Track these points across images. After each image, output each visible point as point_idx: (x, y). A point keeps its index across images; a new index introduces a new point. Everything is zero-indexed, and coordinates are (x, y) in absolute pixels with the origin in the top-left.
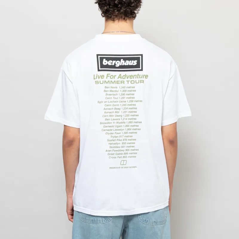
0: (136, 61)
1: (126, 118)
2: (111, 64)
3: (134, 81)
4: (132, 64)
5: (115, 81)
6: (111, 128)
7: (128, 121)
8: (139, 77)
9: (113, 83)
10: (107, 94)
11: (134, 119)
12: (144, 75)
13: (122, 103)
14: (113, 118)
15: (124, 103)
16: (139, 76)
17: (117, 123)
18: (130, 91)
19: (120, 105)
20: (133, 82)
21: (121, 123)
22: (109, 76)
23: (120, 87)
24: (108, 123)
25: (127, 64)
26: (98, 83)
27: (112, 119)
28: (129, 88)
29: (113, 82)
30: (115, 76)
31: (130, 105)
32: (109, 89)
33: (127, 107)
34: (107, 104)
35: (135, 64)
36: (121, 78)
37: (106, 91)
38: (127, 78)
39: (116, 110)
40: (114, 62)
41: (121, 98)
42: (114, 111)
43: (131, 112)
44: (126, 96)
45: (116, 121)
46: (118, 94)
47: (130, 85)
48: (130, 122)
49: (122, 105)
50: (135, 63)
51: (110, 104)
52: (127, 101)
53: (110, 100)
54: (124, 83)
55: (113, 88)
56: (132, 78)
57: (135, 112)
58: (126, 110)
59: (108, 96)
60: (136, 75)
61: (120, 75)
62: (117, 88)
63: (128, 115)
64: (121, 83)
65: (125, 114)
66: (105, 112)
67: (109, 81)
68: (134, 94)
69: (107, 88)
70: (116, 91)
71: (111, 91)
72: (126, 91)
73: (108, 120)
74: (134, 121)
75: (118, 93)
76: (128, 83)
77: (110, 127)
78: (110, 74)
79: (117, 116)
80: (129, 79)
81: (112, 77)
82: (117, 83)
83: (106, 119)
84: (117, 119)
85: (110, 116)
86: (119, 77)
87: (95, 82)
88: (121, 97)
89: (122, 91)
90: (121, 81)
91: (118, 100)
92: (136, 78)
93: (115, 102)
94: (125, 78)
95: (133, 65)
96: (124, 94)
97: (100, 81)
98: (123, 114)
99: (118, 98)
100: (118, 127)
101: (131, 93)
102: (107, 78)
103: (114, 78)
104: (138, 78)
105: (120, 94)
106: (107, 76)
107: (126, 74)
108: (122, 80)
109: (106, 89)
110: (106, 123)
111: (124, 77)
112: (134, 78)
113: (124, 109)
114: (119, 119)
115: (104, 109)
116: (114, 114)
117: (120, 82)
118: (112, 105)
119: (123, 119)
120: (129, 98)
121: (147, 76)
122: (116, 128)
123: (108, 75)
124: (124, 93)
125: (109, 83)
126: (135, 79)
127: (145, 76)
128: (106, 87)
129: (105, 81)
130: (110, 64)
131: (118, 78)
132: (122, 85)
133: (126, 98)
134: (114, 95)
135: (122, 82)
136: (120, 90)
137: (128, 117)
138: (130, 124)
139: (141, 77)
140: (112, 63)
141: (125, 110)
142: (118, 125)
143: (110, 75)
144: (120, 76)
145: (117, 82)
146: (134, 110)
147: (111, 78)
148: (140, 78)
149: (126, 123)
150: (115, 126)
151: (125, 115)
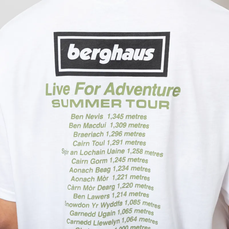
0: (153, 50)
1: (124, 190)
2: (88, 58)
3: (145, 101)
4: (140, 58)
5: (97, 101)
6: (89, 219)
7: (129, 198)
8: (156, 93)
9: (92, 106)
10: (76, 134)
11: (145, 195)
12: (170, 89)
13: (114, 156)
14: (92, 193)
15: (119, 155)
16: (157, 90)
17: (103, 205)
18: (135, 126)
19: (109, 160)
20: (141, 104)
21: (113, 204)
22: (82, 88)
23: (109, 115)
24: (81, 205)
25: (130, 59)
26: (59, 104)
27: (90, 197)
28: (133, 117)
29: (92, 103)
30: (97, 87)
31: (135, 160)
32: (81, 122)
33: (126, 164)
34: (78, 157)
35: (150, 57)
36: (113, 94)
37: (75, 126)
38: (129, 93)
39: (100, 174)
40: (96, 51)
41: (111, 142)
42: (95, 175)
43: (137, 177)
44: (125, 138)
45: (99, 201)
46: (105, 134)
47: (134, 110)
48: (134, 202)
49: (114, 160)
50: (148, 54)
51: (84, 158)
52: (126, 151)
53: (84, 149)
54: (120, 106)
55: (91, 117)
56: (140, 94)
57: (145, 178)
58: (125, 172)
59: (80, 139)
60: (150, 87)
61: (111, 84)
62: (101, 117)
63: (130, 185)
64: (113, 105)
65: (121, 182)
66: (73, 179)
67: (81, 101)
68: (144, 135)
69: (77, 117)
70: (99, 125)
71: (86, 126)
72: (124, 125)
73: (80, 197)
74: (143, 199)
75: (104, 130)
76: (130, 106)
77: (86, 214)
78: (84, 83)
79: (103, 188)
80: (133, 96)
81: (89, 90)
82: (102, 106)
83: (76, 196)
84: (102, 197)
85: (85, 188)
86: (107, 91)
87: (53, 102)
88: (112, 139)
89: (115, 125)
90: (113, 101)
91: (105, 147)
92: (149, 94)
93: (98, 153)
94: (122, 93)
95: (143, 61)
96: (119, 134)
97: (62, 100)
98: (116, 183)
99: (103, 143)
100: (104, 215)
101: (138, 130)
102: (76, 93)
103: (95, 94)
104: (154, 94)
105: (110, 133)
106: (77, 88)
107: (125, 84)
108: (116, 97)
109: (75, 122)
110: (75, 205)
111: (120, 90)
112: (144, 94)
113: (119, 170)
114: (108, 196)
115: (71, 170)
116: (95, 184)
117: (110, 102)
118: (89, 162)
119: (116, 195)
120: (132, 143)
121: (177, 90)
122: (102, 219)
123: (80, 86)
124: (119, 129)
125: (82, 106)
126: (146, 98)
127: (172, 91)
128: (73, 116)
129: (72, 101)
130: (85, 57)
131: (105, 94)
132: (116, 110)
133: (124, 142)
134: (95, 135)
135: (115, 102)
136: (109, 122)
137: (129, 190)
138: (134, 207)
139: (161, 92)
140: (90, 55)
141: (121, 173)
142: (105, 210)
143: (84, 86)
144: (110, 89)
145: (102, 103)
146: (144, 174)
147: (86, 93)
148: (159, 95)
149: (124, 203)
150: (97, 214)
151: (121, 186)
